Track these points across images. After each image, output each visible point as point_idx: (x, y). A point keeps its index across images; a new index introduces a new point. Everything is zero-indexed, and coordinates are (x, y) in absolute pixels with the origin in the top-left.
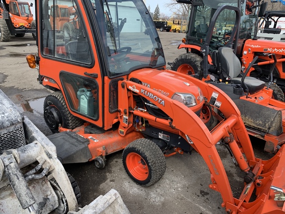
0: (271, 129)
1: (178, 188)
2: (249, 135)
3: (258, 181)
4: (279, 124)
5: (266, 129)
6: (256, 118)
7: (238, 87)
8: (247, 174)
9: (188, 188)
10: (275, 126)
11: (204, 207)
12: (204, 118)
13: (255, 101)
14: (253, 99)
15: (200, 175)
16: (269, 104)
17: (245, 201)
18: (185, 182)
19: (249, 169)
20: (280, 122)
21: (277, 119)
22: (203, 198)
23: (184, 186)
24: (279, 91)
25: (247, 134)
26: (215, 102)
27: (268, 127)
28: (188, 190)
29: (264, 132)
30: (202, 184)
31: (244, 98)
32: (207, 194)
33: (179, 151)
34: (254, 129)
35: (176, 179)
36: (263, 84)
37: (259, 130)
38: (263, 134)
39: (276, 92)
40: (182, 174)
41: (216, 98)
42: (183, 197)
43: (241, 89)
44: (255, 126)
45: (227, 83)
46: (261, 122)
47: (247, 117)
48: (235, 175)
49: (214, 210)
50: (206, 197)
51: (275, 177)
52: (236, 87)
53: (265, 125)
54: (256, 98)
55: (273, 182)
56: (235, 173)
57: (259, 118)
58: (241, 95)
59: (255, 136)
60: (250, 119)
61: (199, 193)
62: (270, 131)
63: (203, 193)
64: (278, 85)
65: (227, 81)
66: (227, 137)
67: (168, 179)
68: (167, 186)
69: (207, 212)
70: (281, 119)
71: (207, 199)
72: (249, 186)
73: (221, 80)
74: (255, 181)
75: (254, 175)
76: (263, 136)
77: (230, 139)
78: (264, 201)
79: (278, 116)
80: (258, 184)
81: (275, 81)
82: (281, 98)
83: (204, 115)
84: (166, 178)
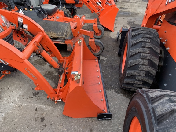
0: (67, 36)
1: (15, 100)
2: (54, 43)
3: (66, 71)
4: (70, 32)
5: (65, 37)
6: (57, 31)
7: (39, 12)
8: (59, 69)
9: (23, 96)
10: (69, 33)
11: (38, 103)
12: (24, 41)
13: (53, 20)
14: (52, 19)
15: (30, 82)
16: (64, 21)
17: (61, 88)
18: (20, 93)
19: (59, 66)
20: (71, 30)
21: (69, 29)
22: (36, 98)
23: (20, 96)
24: (68, 12)
25: (53, 43)
26: (22, 26)
27: (65, 35)
28: (23, 97)
29: (64, 39)
30: (33, 88)
31: (46, 19)
32: (38, 93)
33: (7, 73)
34: (58, 39)
35: (12, 94)
36: (56, 8)
37: (61, 39)
38: (64, 40)
39: (66, 13)
40: (17, 87)
41: (22, 22)
42: (20, 105)
43: (42, 13)
44: (58, 37)
45: (31, 10)
46: (60, 33)
47: (51, 32)
48: (54, 72)
49: (45, 102)
50: (37, 96)
51: (74, 65)
52: (38, 12)
53: (63, 35)
54: (54, 18)
55: (73, 69)
56: (54, 71)
57: (58, 31)
58: (43, 17)
59: (60, 43)
60: (53, 33)
61: (32, 96)
62: (67, 37)
63: (35, 94)
64: (67, 8)
65: (31, 9)
66: (38, 50)
67: (5, 97)
68: (6, 103)
69: (40, 106)
70: (71, 28)
71: (39, 97)
72: (62, 77)
73: (26, 9)
74: (64, 72)
75: (63, 68)
76: (64, 42)
77: (40, 50)
78: (70, 83)
79: (68, 26)
80: (67, 73)
81: (64, 6)
82: (70, 16)
83: (24, 38)
84: (4, 97)
